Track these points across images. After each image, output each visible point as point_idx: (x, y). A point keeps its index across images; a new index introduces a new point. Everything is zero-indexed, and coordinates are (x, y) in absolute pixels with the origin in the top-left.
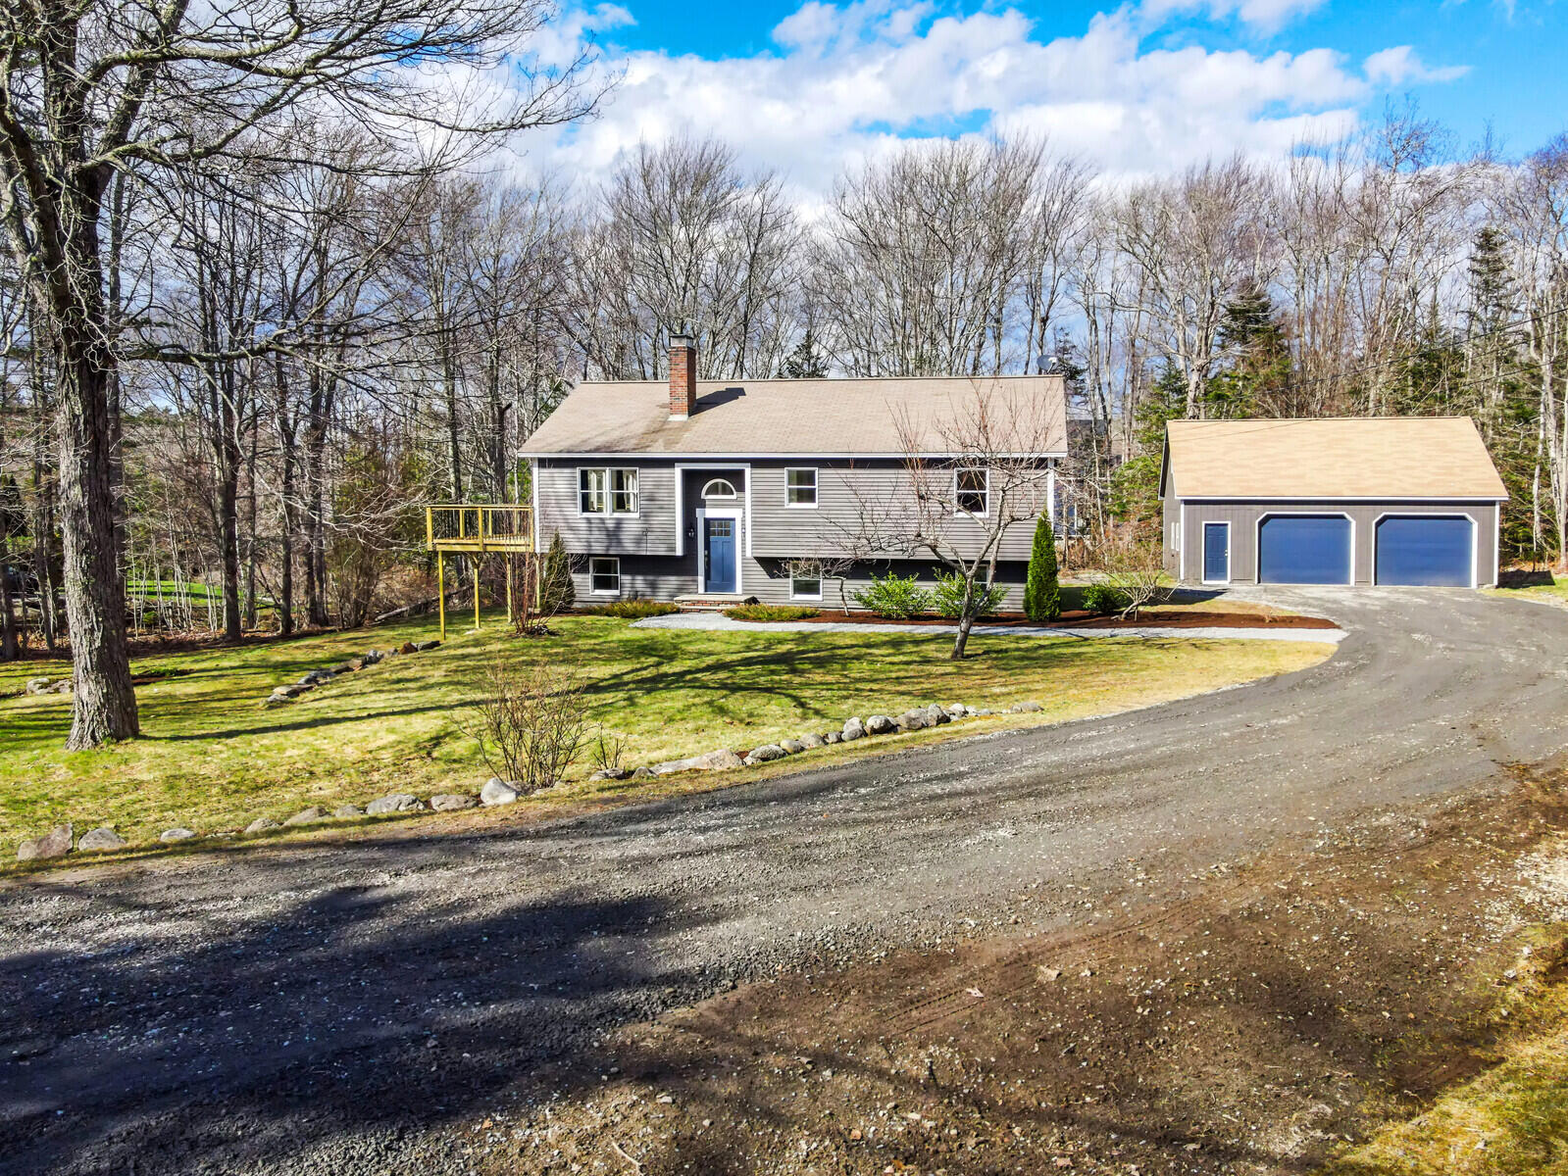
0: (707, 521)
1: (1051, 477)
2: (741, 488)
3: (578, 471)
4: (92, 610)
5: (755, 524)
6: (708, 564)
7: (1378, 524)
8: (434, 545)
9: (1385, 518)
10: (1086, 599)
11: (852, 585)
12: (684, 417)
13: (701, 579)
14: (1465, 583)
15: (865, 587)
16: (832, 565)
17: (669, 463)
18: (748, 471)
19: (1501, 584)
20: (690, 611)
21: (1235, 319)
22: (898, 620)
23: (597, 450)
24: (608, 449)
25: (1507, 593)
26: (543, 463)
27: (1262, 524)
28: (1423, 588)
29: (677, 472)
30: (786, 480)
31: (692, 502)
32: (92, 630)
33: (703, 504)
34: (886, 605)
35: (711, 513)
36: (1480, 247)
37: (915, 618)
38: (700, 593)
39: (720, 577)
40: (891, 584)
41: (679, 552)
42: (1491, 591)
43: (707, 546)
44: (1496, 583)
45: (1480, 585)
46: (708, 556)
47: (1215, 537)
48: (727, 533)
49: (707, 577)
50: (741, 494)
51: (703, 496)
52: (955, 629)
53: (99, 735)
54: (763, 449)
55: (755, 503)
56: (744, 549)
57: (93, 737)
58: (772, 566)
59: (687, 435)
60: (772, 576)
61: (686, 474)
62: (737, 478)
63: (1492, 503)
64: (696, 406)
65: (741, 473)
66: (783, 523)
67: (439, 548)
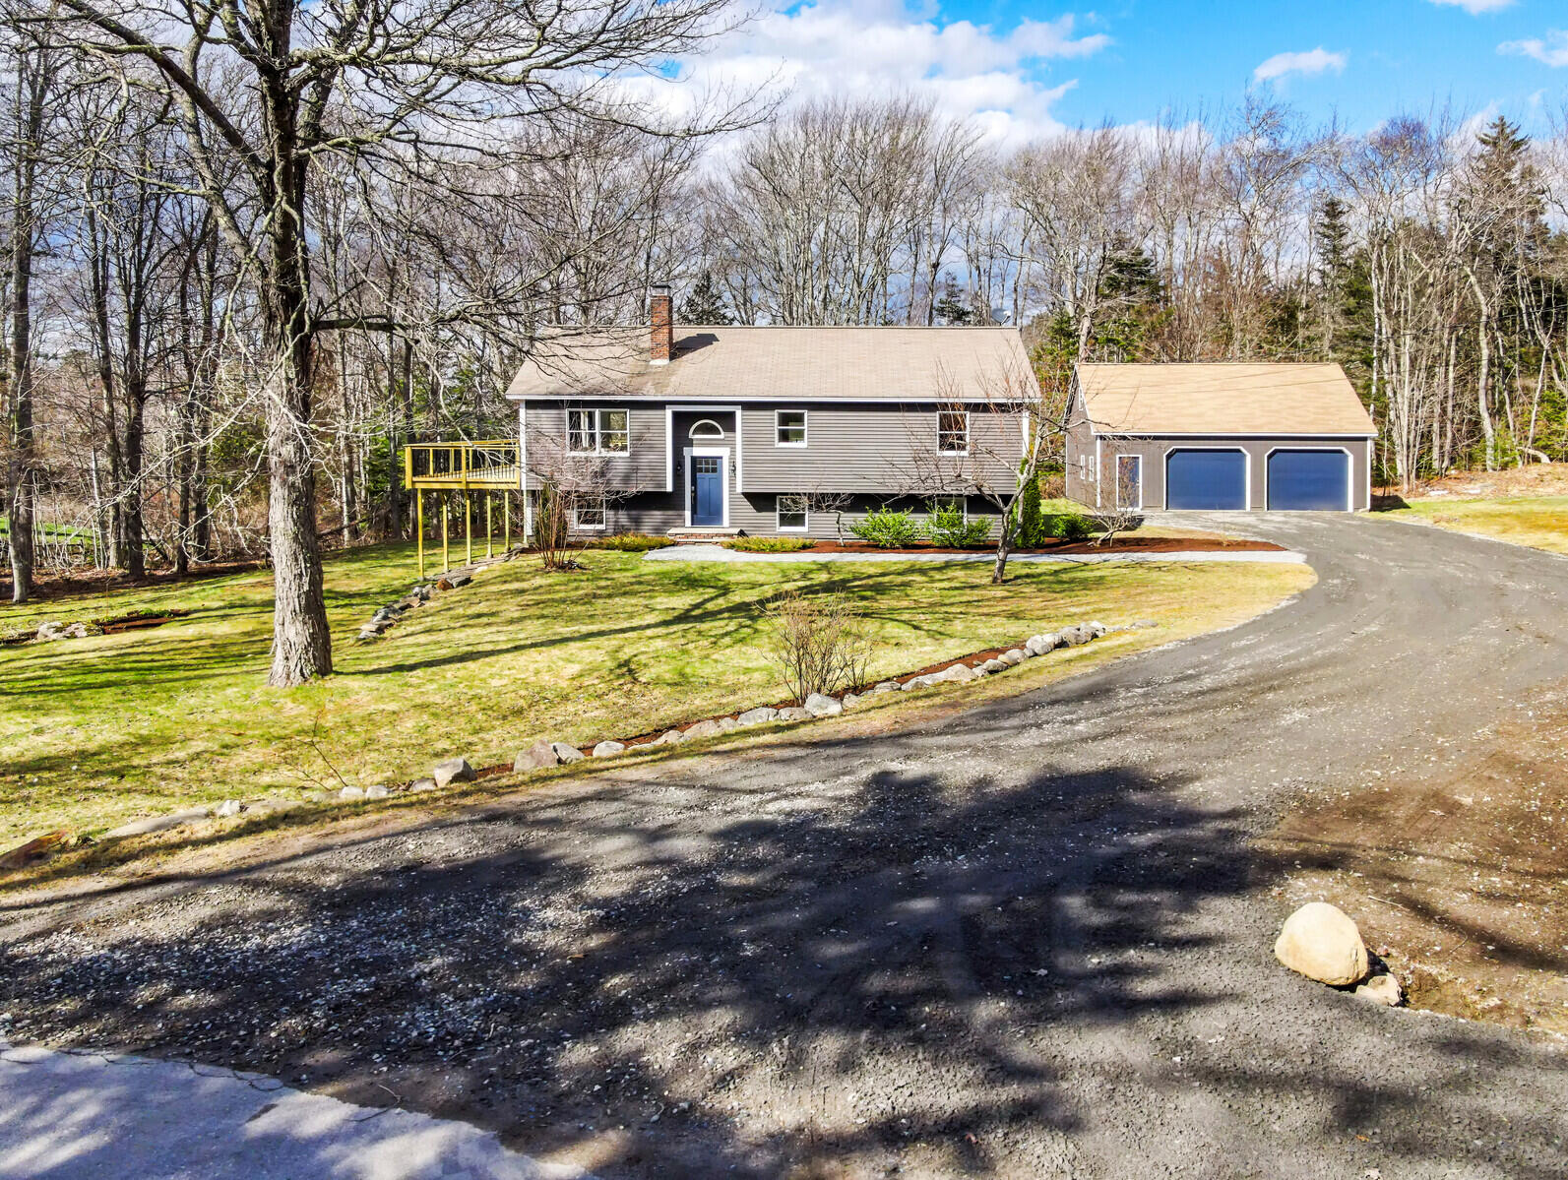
0: (694, 459)
1: (1025, 419)
2: (731, 428)
3: (566, 412)
4: (301, 557)
5: (745, 461)
6: (694, 499)
7: (1270, 457)
8: (413, 483)
9: (1276, 451)
10: (1056, 526)
11: (848, 518)
12: (665, 362)
13: (688, 514)
14: (1342, 507)
15: (862, 519)
16: (834, 500)
17: (660, 405)
18: (739, 413)
19: (1373, 509)
20: (686, 543)
21: (1120, 271)
22: (892, 549)
23: (584, 393)
24: (596, 392)
25: (1378, 515)
26: (531, 404)
27: (1169, 457)
28: (1309, 513)
29: (669, 413)
30: (776, 421)
31: (681, 441)
32: (301, 575)
33: (690, 443)
34: (883, 537)
35: (698, 451)
36: (1327, 214)
37: (909, 547)
38: (687, 527)
39: (707, 511)
40: (887, 517)
41: (669, 488)
42: (1366, 514)
43: (694, 482)
44: (1368, 507)
45: (1356, 509)
46: (694, 492)
47: (1130, 468)
48: (714, 470)
49: (694, 511)
50: (730, 434)
51: (690, 436)
52: (993, 557)
53: (306, 672)
54: (755, 392)
55: (746, 443)
56: (731, 487)
57: (302, 674)
58: (762, 501)
59: (673, 379)
60: (759, 509)
61: (676, 415)
62: (727, 420)
63: (1365, 439)
64: (678, 350)
65: (732, 415)
66: (773, 461)
67: (419, 486)
